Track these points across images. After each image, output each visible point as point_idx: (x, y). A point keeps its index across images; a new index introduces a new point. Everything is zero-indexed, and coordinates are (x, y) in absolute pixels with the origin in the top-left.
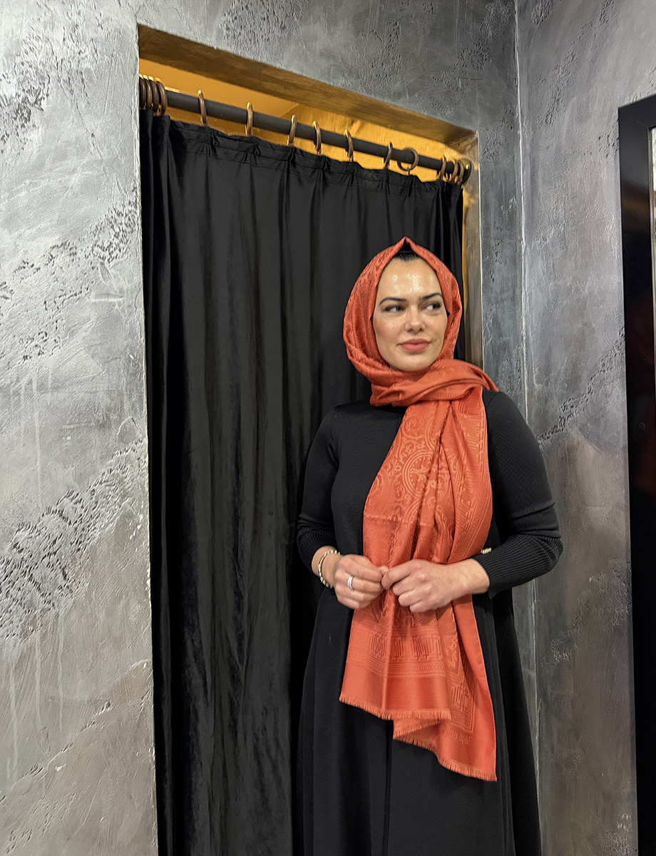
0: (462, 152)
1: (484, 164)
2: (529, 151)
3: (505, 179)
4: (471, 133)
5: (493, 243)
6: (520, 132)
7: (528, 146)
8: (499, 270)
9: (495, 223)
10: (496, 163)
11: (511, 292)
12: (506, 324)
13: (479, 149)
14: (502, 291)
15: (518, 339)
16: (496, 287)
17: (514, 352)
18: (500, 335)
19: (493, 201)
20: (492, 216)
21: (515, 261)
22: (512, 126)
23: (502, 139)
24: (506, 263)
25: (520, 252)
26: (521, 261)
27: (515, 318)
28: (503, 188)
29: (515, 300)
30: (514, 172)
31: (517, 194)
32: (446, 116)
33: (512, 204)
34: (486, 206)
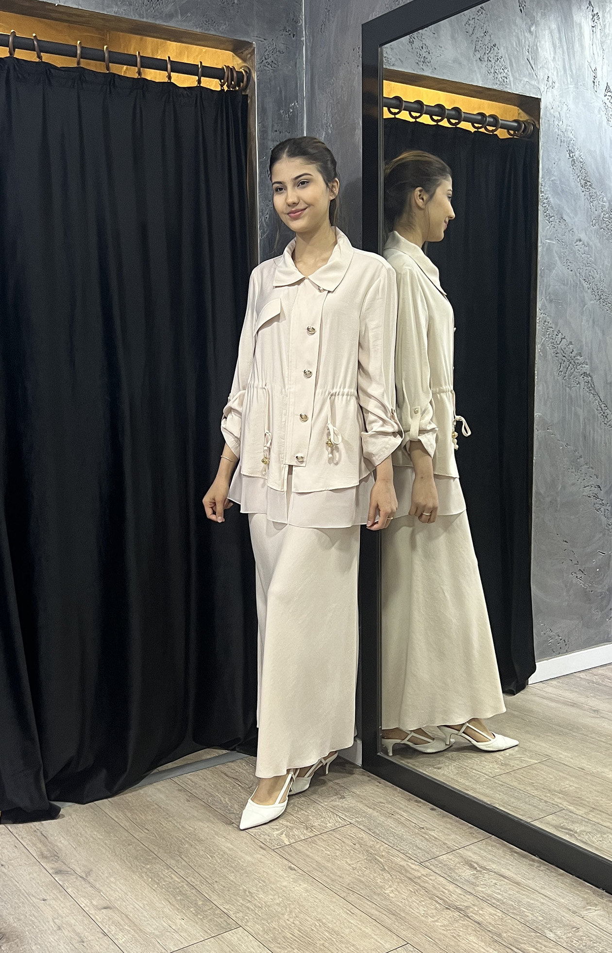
0: (244, 60)
1: (261, 72)
2: (310, 57)
3: (285, 85)
4: (249, 44)
6: (303, 39)
7: (309, 53)
9: (273, 126)
10: (274, 72)
13: (256, 57)
19: (270, 106)
20: (271, 120)
22: (295, 32)
23: (282, 47)
28: (283, 94)
30: (297, 78)
31: (299, 98)
32: (221, 30)
33: (293, 108)
34: (263, 111)
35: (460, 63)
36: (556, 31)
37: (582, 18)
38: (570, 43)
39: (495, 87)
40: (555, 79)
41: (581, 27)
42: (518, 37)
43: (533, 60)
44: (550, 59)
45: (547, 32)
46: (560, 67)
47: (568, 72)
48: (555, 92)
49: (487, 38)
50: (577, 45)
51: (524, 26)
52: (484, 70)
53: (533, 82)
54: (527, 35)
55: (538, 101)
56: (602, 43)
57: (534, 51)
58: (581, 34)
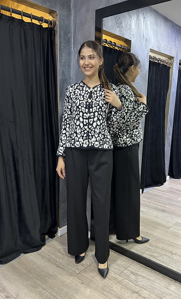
0: (53, 17)
1: (60, 22)
2: (74, 19)
3: (67, 28)
4: (56, 12)
5: (62, 48)
6: (72, 13)
7: (74, 17)
8: (64, 56)
9: (63, 41)
10: (63, 23)
11: (68, 63)
12: (66, 73)
13: (58, 17)
14: (65, 63)
15: (70, 78)
16: (63, 61)
17: (69, 81)
18: (64, 76)
19: (62, 34)
20: (62, 39)
21: (69, 54)
22: (69, 10)
23: (66, 14)
24: (66, 54)
25: (71, 51)
26: (71, 54)
27: (69, 72)
28: (66, 31)
29: (69, 66)
30: (70, 26)
31: (71, 33)
32: (47, 6)
33: (69, 36)
34: (60, 36)
35: (113, 27)
36: (136, 20)
37: (141, 18)
38: (138, 25)
39: (121, 36)
40: (135, 35)
41: (141, 21)
42: (127, 21)
43: (130, 29)
44: (134, 29)
45: (133, 20)
46: (136, 32)
47: (138, 33)
48: (135, 39)
49: (120, 20)
50: (140, 25)
51: (128, 18)
52: (119, 30)
53: (130, 35)
54: (129, 21)
55: (131, 41)
56: (146, 26)
57: (130, 26)
58: (141, 22)
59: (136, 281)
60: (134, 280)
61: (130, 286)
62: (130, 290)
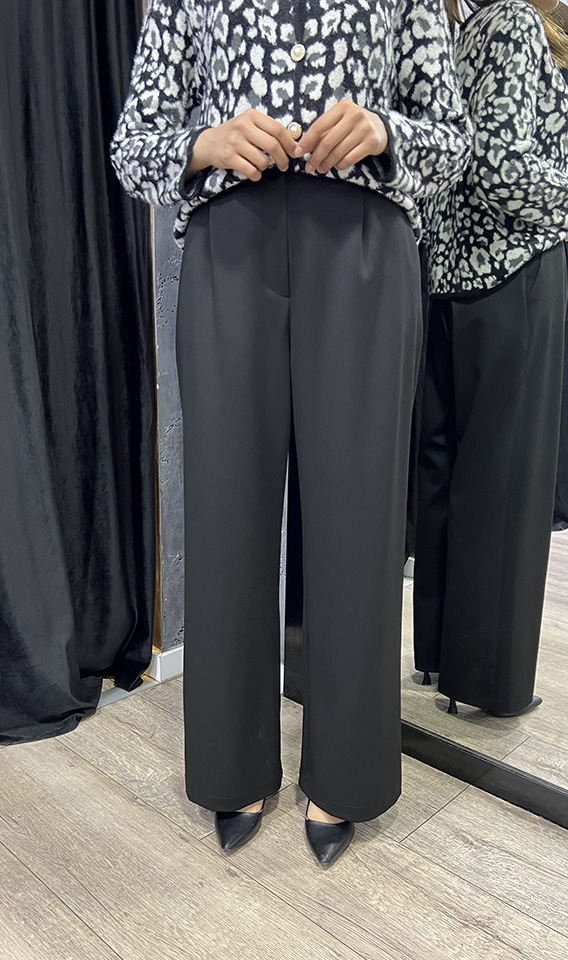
59: (479, 872)
60: (470, 868)
61: (451, 891)
62: (451, 912)
